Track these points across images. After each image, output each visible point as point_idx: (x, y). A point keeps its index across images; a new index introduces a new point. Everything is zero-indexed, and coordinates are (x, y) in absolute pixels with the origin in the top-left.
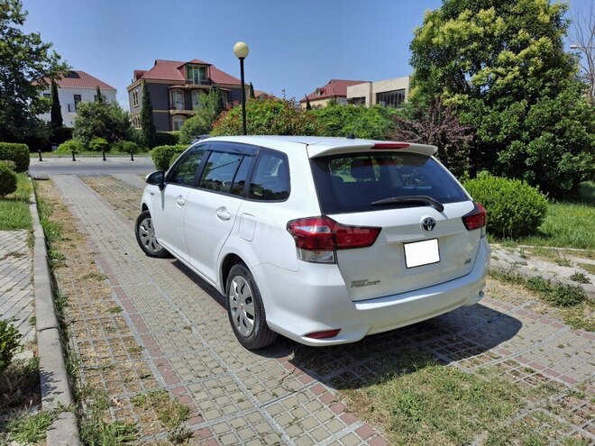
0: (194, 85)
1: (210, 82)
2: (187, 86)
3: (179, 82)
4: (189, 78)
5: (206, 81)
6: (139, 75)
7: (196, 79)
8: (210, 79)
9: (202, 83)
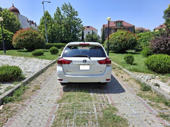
0: (118, 27)
1: (123, 26)
2: (116, 28)
3: (114, 27)
4: (116, 25)
5: (122, 26)
6: (104, 26)
7: (119, 25)
8: (122, 25)
9: (120, 27)
